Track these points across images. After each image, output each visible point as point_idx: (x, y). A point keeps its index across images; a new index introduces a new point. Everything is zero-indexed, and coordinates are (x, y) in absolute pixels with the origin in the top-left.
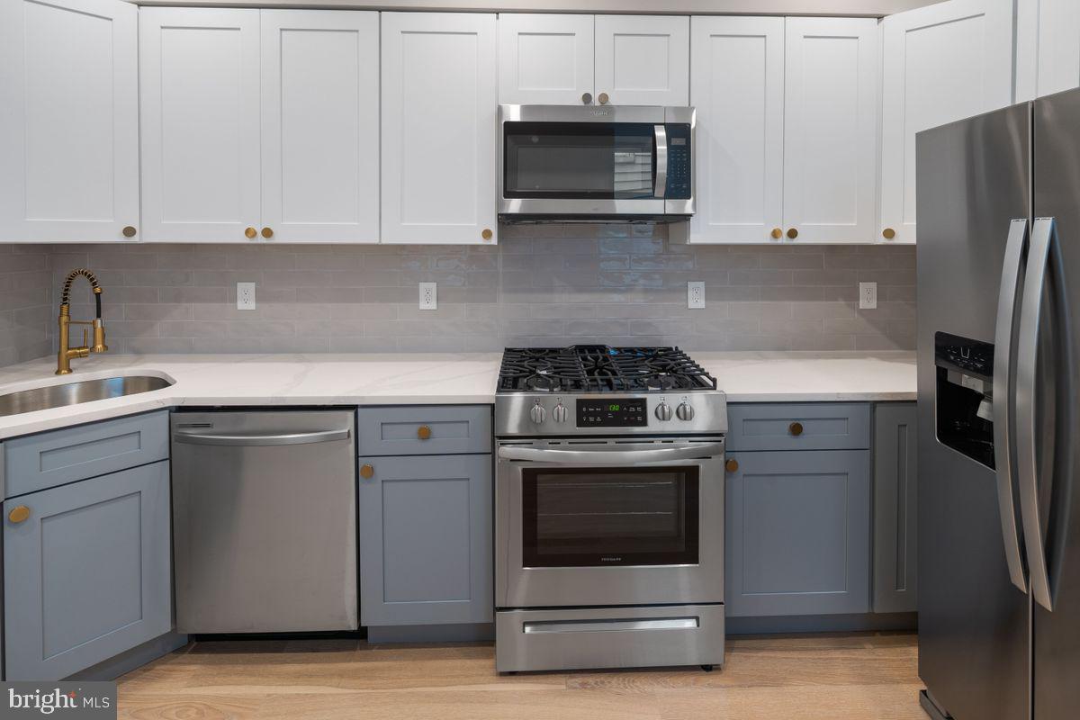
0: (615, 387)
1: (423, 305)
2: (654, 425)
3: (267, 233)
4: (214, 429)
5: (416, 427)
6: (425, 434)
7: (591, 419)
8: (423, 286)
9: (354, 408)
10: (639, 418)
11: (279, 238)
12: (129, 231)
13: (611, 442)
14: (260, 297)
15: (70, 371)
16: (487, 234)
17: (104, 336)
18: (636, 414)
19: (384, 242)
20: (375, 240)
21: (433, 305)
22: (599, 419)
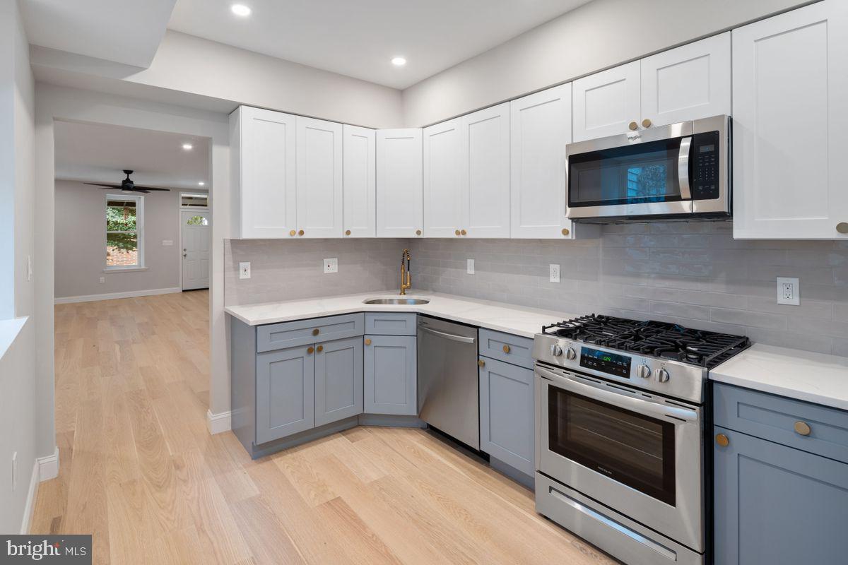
0: (628, 348)
1: (552, 279)
2: (634, 380)
3: (464, 233)
4: (429, 326)
5: (504, 345)
6: (508, 350)
7: (590, 363)
8: (552, 266)
9: (478, 327)
10: (624, 371)
11: (469, 235)
12: (419, 232)
13: (604, 383)
14: (476, 268)
15: (405, 294)
16: (565, 232)
17: (410, 279)
18: (622, 367)
19: (512, 237)
20: (508, 237)
21: (558, 280)
22: (595, 364)
